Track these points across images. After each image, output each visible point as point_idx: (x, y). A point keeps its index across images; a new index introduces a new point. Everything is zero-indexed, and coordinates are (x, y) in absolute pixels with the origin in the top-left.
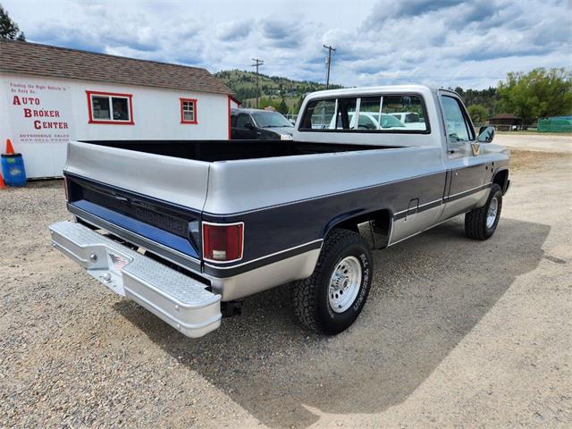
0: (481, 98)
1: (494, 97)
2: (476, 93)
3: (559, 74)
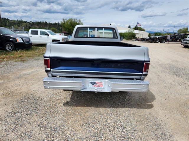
0: (53, 26)
1: (57, 26)
2: (51, 24)
3: (76, 21)
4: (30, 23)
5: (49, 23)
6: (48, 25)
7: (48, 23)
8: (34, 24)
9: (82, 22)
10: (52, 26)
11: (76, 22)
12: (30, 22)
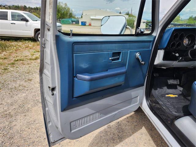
0: (34, 10)
1: (38, 10)
4: (6, 7)
5: (29, 7)
6: (27, 10)
7: (27, 7)
8: (11, 8)
9: (68, 6)
10: (32, 10)
11: (62, 6)
12: (6, 5)
